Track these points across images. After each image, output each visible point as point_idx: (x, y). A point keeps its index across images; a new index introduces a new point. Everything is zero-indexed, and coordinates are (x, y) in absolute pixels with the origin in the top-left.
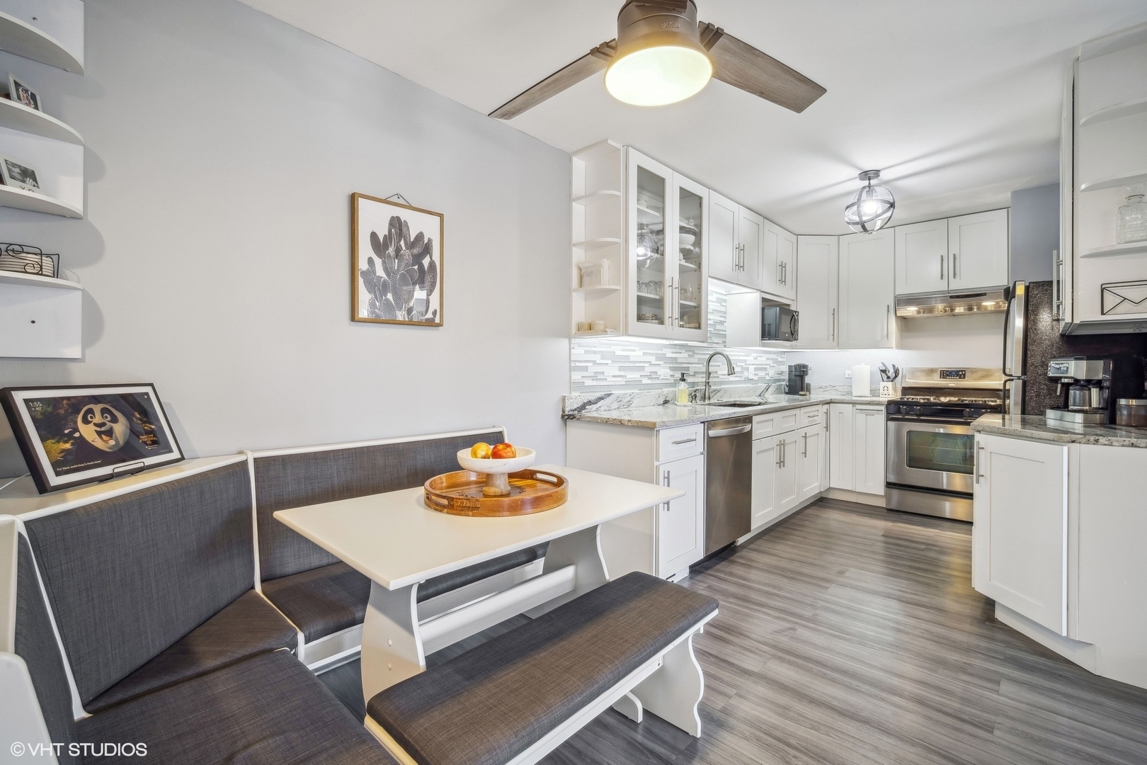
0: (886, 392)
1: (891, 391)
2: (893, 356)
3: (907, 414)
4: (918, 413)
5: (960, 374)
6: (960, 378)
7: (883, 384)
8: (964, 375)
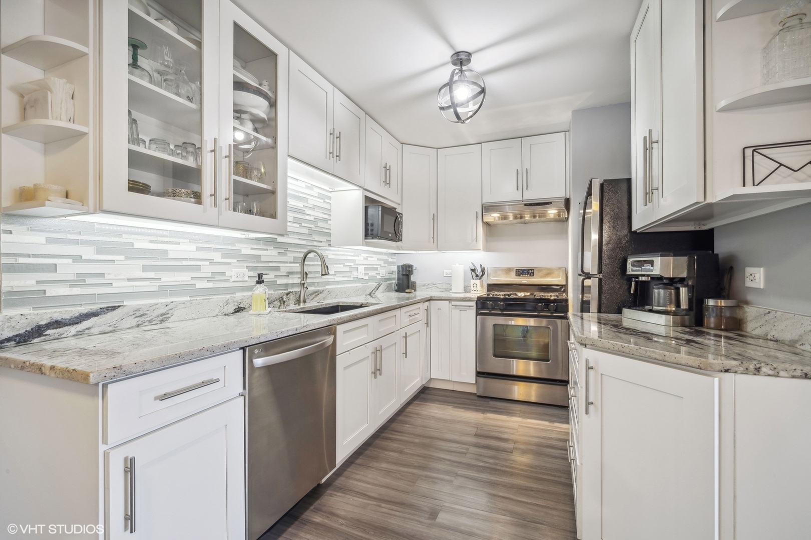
0: (475, 288)
1: (479, 288)
2: (479, 257)
3: (493, 309)
4: (502, 308)
5: (530, 272)
6: (530, 276)
7: (473, 281)
8: (533, 273)
